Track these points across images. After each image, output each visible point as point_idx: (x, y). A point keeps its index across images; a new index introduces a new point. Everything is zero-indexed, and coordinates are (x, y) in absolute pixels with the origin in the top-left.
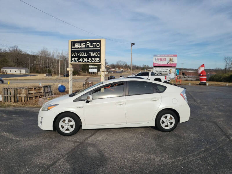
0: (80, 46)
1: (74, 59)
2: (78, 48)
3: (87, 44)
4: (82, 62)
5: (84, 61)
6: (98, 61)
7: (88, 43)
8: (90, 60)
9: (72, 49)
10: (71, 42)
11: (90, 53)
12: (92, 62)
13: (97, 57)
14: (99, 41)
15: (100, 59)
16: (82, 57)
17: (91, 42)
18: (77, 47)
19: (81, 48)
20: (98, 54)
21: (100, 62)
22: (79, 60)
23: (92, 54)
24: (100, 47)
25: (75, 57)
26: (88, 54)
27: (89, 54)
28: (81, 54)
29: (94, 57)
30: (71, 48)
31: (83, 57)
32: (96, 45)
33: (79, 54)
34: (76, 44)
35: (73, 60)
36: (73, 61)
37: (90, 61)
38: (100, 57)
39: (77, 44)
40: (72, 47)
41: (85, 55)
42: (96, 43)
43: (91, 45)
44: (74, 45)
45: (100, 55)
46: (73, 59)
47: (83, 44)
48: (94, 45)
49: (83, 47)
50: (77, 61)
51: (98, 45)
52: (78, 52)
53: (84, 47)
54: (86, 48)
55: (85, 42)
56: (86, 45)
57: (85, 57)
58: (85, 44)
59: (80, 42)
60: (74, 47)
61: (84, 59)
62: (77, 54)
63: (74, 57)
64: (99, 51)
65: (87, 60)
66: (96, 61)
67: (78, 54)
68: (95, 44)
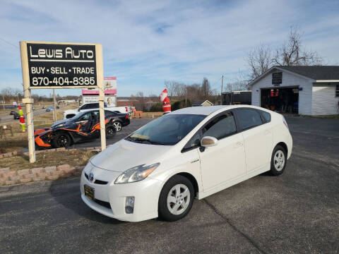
0: (51, 54)
1: (39, 81)
2: (47, 58)
3: (67, 52)
4: (58, 85)
5: (61, 82)
6: (92, 82)
7: (68, 50)
8: (75, 81)
9: (31, 60)
10: (28, 45)
11: (74, 68)
12: (79, 85)
13: (89, 75)
14: (93, 48)
15: (95, 79)
16: (58, 76)
17: (76, 48)
18: (44, 56)
19: (53, 58)
20: (91, 70)
21: (96, 84)
22: (51, 82)
23: (79, 70)
24: (94, 58)
25: (41, 75)
26: (70, 70)
27: (73, 70)
28: (55, 70)
29: (84, 75)
30: (29, 58)
31: (60, 75)
32: (85, 54)
33: (50, 70)
34: (40, 50)
35: (37, 81)
36: (35, 83)
37: (76, 82)
38: (95, 76)
39: (44, 50)
40: (32, 56)
41: (62, 71)
42: (85, 51)
43: (76, 54)
44: (35, 52)
45: (95, 71)
46: (35, 80)
47: (57, 51)
48: (81, 53)
49: (57, 57)
50: (46, 83)
51: (90, 54)
52: (48, 65)
53: (61, 57)
54: (64, 58)
55: (63, 47)
56: (64, 53)
57: (64, 76)
58: (61, 51)
59: (50, 48)
60: (37, 56)
61: (61, 80)
62: (45, 71)
63: (37, 75)
64: (94, 65)
65: (68, 82)
66: (87, 82)
67: (48, 70)
68: (83, 51)
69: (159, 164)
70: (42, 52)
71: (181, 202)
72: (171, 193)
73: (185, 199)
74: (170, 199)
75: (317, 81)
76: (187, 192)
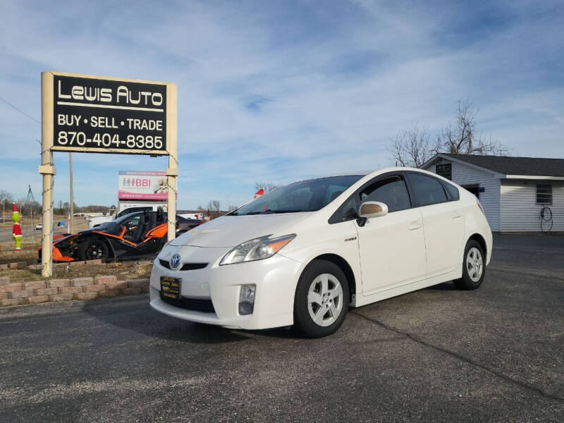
0: (93, 95)
1: (70, 137)
2: (85, 101)
3: (119, 94)
4: (102, 146)
5: (107, 142)
6: (158, 144)
7: (122, 91)
8: (129, 141)
9: (59, 103)
10: (56, 78)
11: (130, 120)
12: (136, 148)
13: (154, 133)
14: (162, 89)
15: (164, 140)
16: (101, 131)
17: (135, 88)
18: (82, 98)
19: (95, 102)
20: (157, 125)
21: (164, 148)
22: (89, 141)
23: (137, 124)
24: (164, 106)
25: (74, 128)
26: (123, 123)
27: (127, 123)
28: (97, 122)
29: (145, 133)
30: (56, 99)
31: (106, 130)
32: (149, 98)
33: (90, 121)
34: (75, 87)
35: (65, 137)
36: (63, 140)
37: (131, 143)
38: (163, 134)
39: (81, 88)
40: (61, 96)
41: (110, 123)
42: (149, 94)
43: (135, 97)
44: (67, 90)
45: (164, 126)
46: (63, 135)
47: (103, 90)
48: (143, 97)
49: (102, 100)
50: (81, 140)
51: (157, 99)
52: (87, 113)
53: (110, 100)
54: (114, 102)
55: (113, 85)
56: (114, 94)
57: (112, 132)
58: (110, 91)
59: (91, 84)
60: (69, 97)
61: (107, 138)
62: (81, 121)
63: (66, 128)
64: (162, 117)
65: (118, 142)
66: (149, 144)
67: (86, 121)
68: (146, 94)
69: (294, 236)
70: (78, 91)
71: (330, 304)
72: (313, 286)
73: (336, 300)
74: (313, 297)
75: (508, 177)
76: (338, 290)
